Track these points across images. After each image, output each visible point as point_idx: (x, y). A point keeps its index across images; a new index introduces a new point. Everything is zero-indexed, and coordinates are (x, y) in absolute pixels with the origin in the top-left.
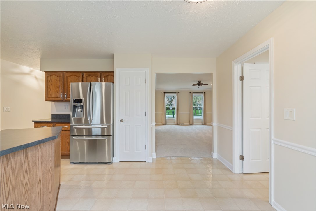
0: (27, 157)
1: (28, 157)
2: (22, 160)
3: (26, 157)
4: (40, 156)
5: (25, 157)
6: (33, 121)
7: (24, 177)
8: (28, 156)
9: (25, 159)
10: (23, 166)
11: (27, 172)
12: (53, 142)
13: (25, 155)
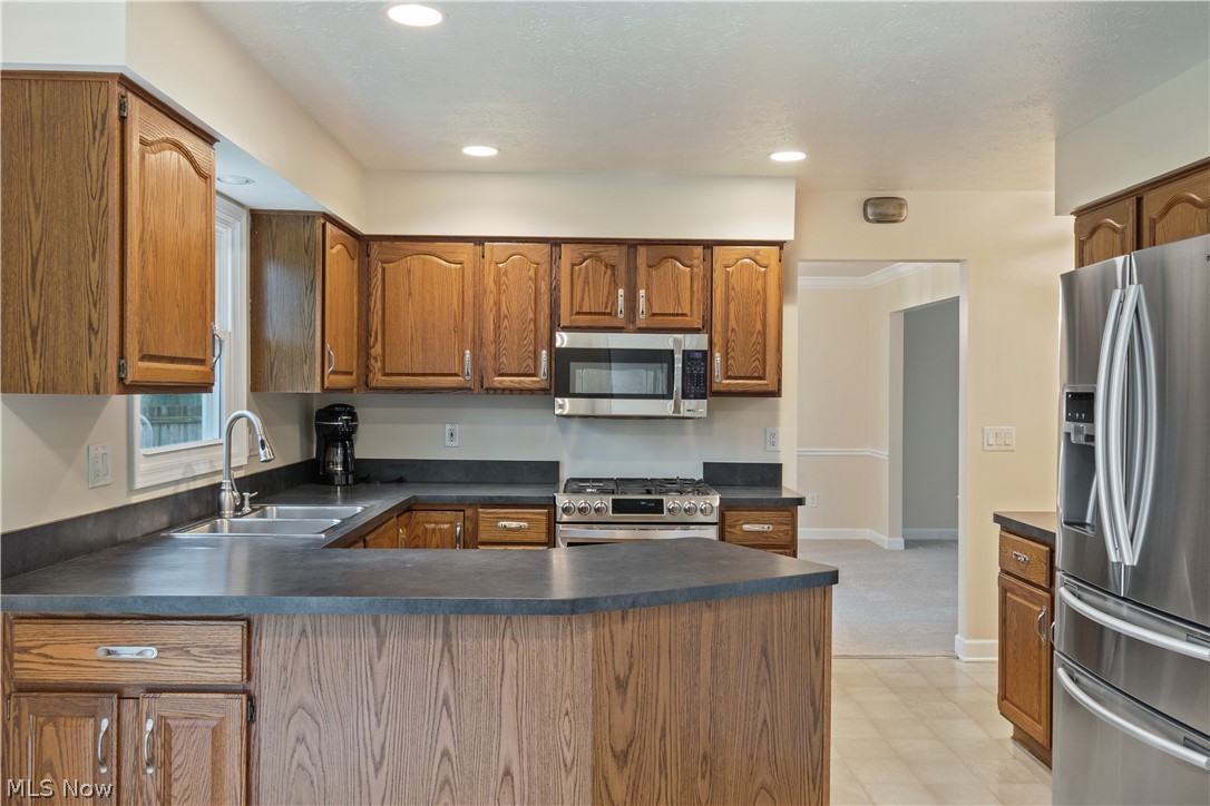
0: (450, 651)
1: (455, 655)
2: (431, 657)
3: (446, 652)
4: (506, 669)
5: (443, 650)
6: (998, 518)
7: (437, 721)
8: (454, 649)
9: (442, 657)
10: (435, 681)
11: (448, 709)
12: (583, 631)
13: (440, 643)
